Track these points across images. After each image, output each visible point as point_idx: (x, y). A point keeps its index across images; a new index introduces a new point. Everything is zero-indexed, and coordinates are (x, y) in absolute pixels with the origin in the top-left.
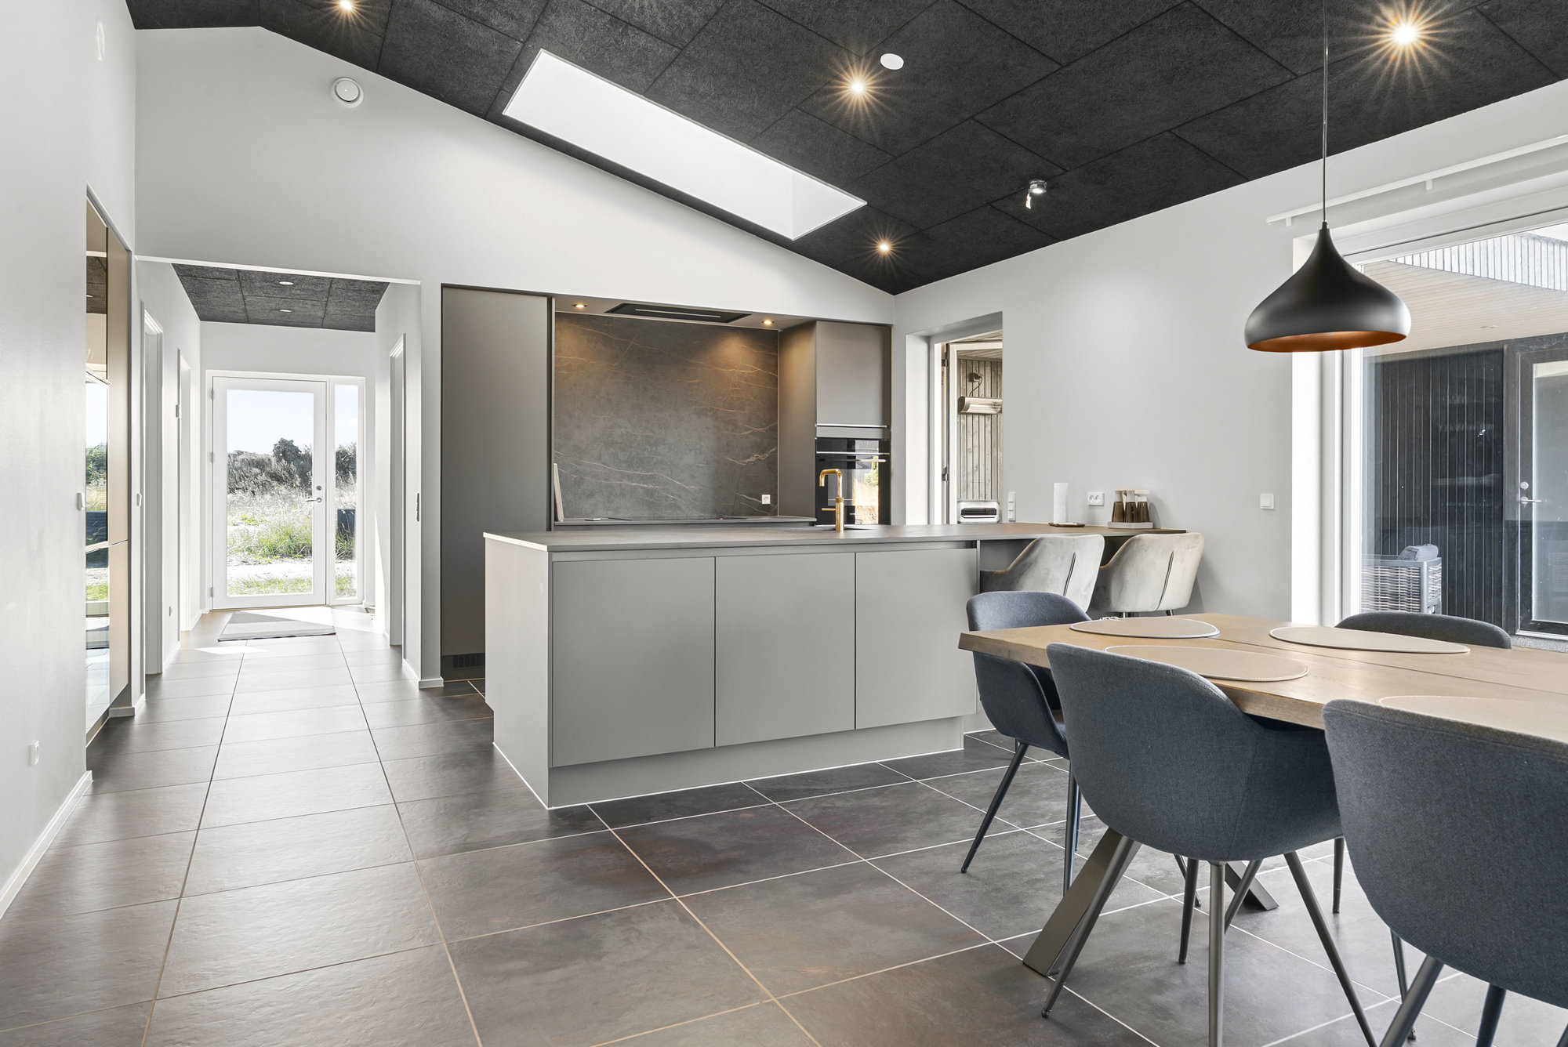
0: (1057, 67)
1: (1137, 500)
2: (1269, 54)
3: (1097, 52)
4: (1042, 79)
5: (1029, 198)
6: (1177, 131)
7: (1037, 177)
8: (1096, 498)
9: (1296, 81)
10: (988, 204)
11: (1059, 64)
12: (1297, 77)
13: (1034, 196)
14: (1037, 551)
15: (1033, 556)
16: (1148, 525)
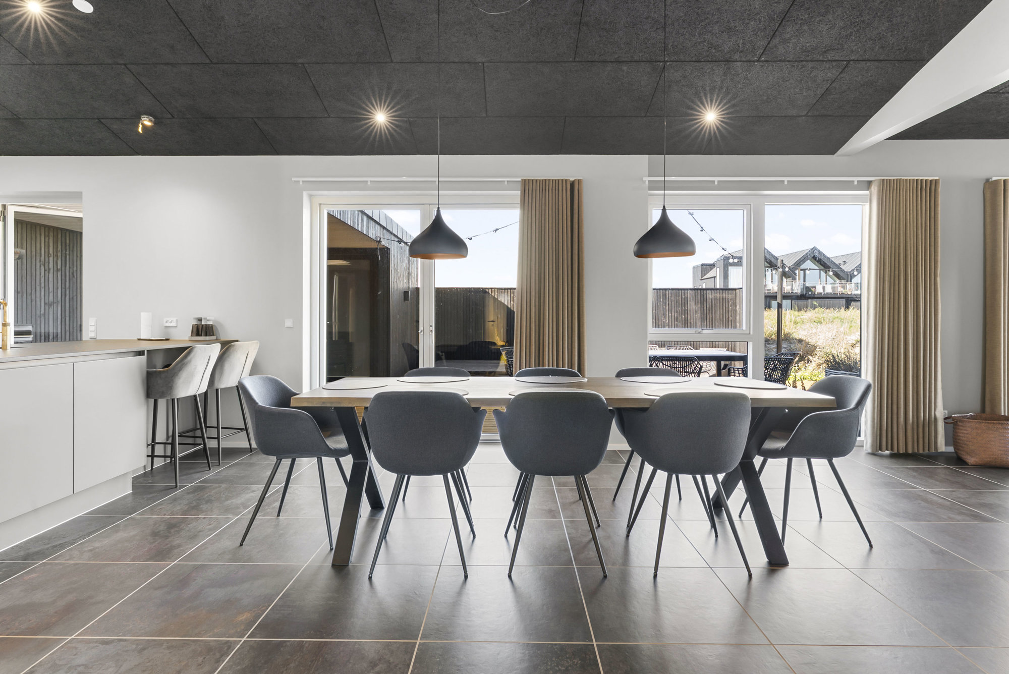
0: (208, 61)
1: (209, 323)
2: (324, 103)
3: (238, 65)
4: (194, 64)
5: (141, 126)
6: (256, 120)
7: (149, 114)
8: (171, 322)
9: (328, 119)
10: (98, 119)
11: (211, 61)
12: (329, 117)
13: (144, 126)
14: (192, 355)
15: (189, 358)
16: (213, 338)
